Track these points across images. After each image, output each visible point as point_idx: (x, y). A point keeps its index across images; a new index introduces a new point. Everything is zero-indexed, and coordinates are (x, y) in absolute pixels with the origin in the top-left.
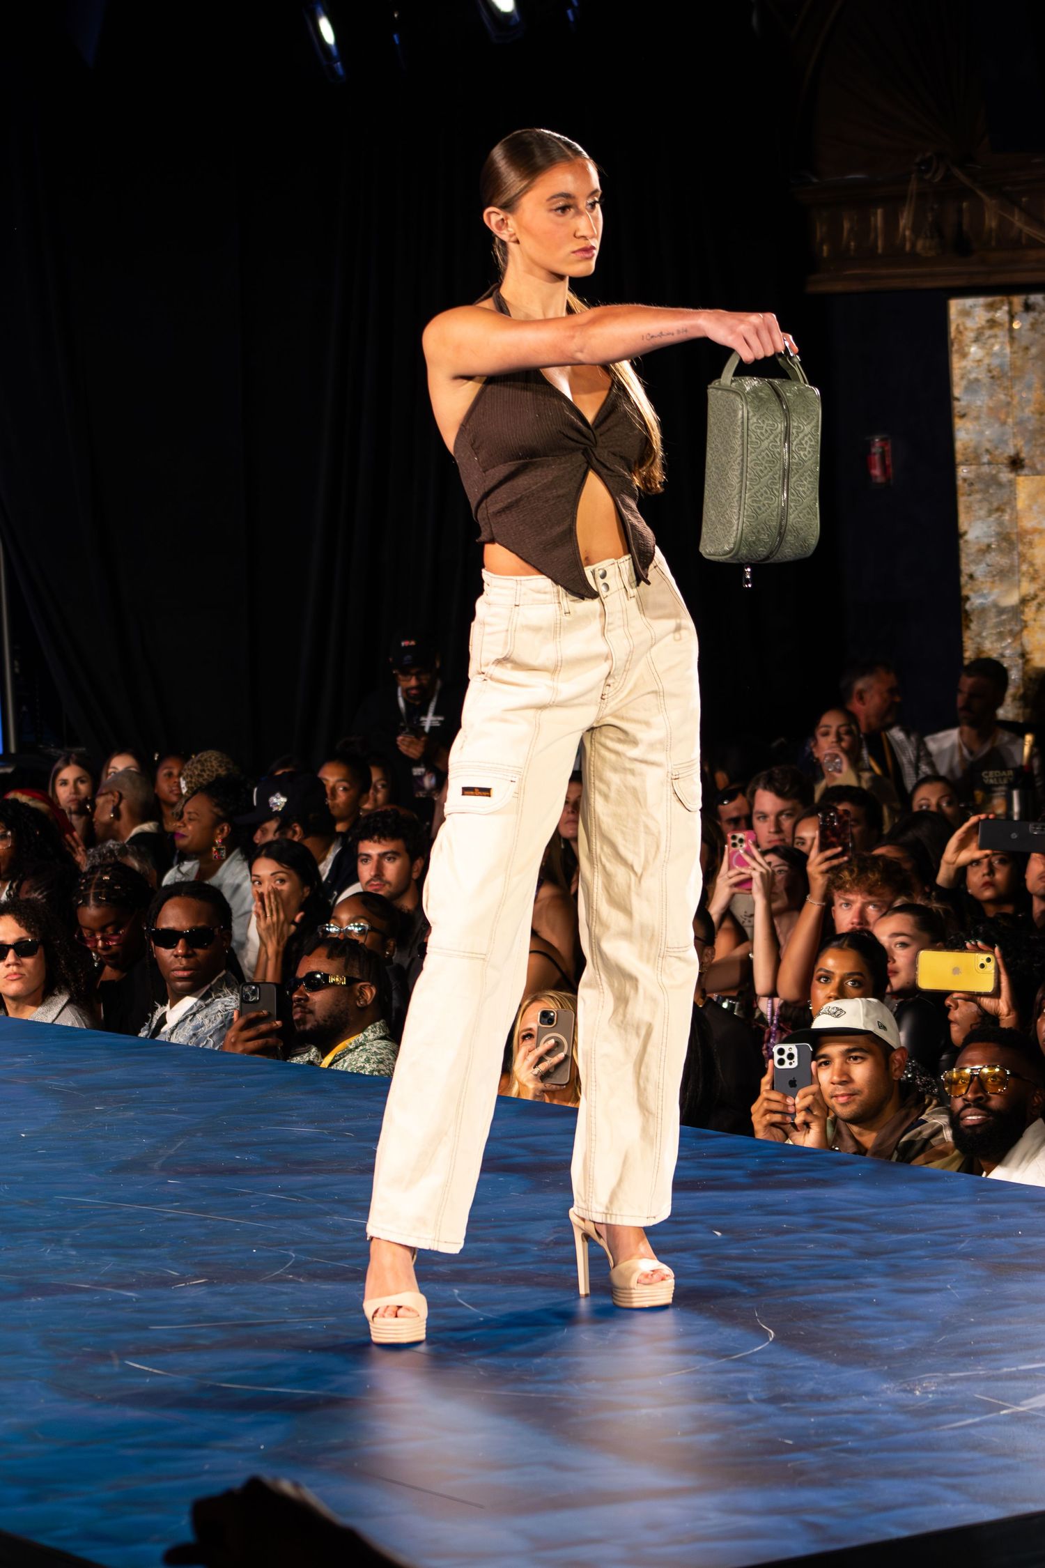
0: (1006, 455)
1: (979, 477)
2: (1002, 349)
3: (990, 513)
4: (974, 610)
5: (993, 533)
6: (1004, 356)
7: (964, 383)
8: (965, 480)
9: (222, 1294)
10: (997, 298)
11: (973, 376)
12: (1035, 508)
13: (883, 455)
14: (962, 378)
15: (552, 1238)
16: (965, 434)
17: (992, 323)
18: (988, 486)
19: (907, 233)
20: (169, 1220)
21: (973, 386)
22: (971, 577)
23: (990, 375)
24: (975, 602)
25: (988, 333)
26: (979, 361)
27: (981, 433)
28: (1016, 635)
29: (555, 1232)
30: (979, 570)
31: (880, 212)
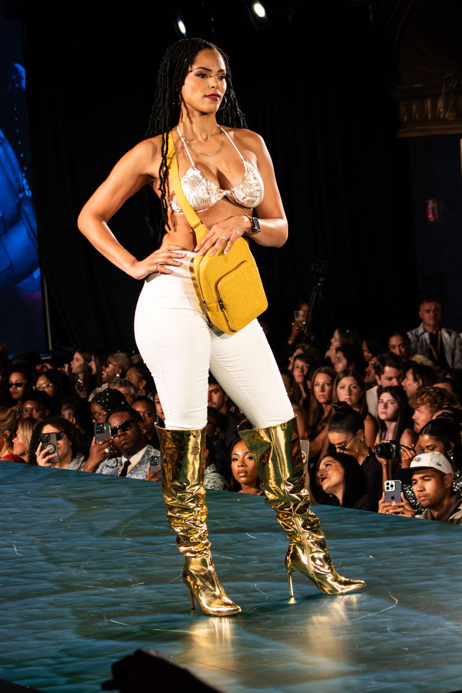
9: (151, 589)
13: (433, 209)
19: (441, 110)
20: (127, 556)
31: (429, 101)
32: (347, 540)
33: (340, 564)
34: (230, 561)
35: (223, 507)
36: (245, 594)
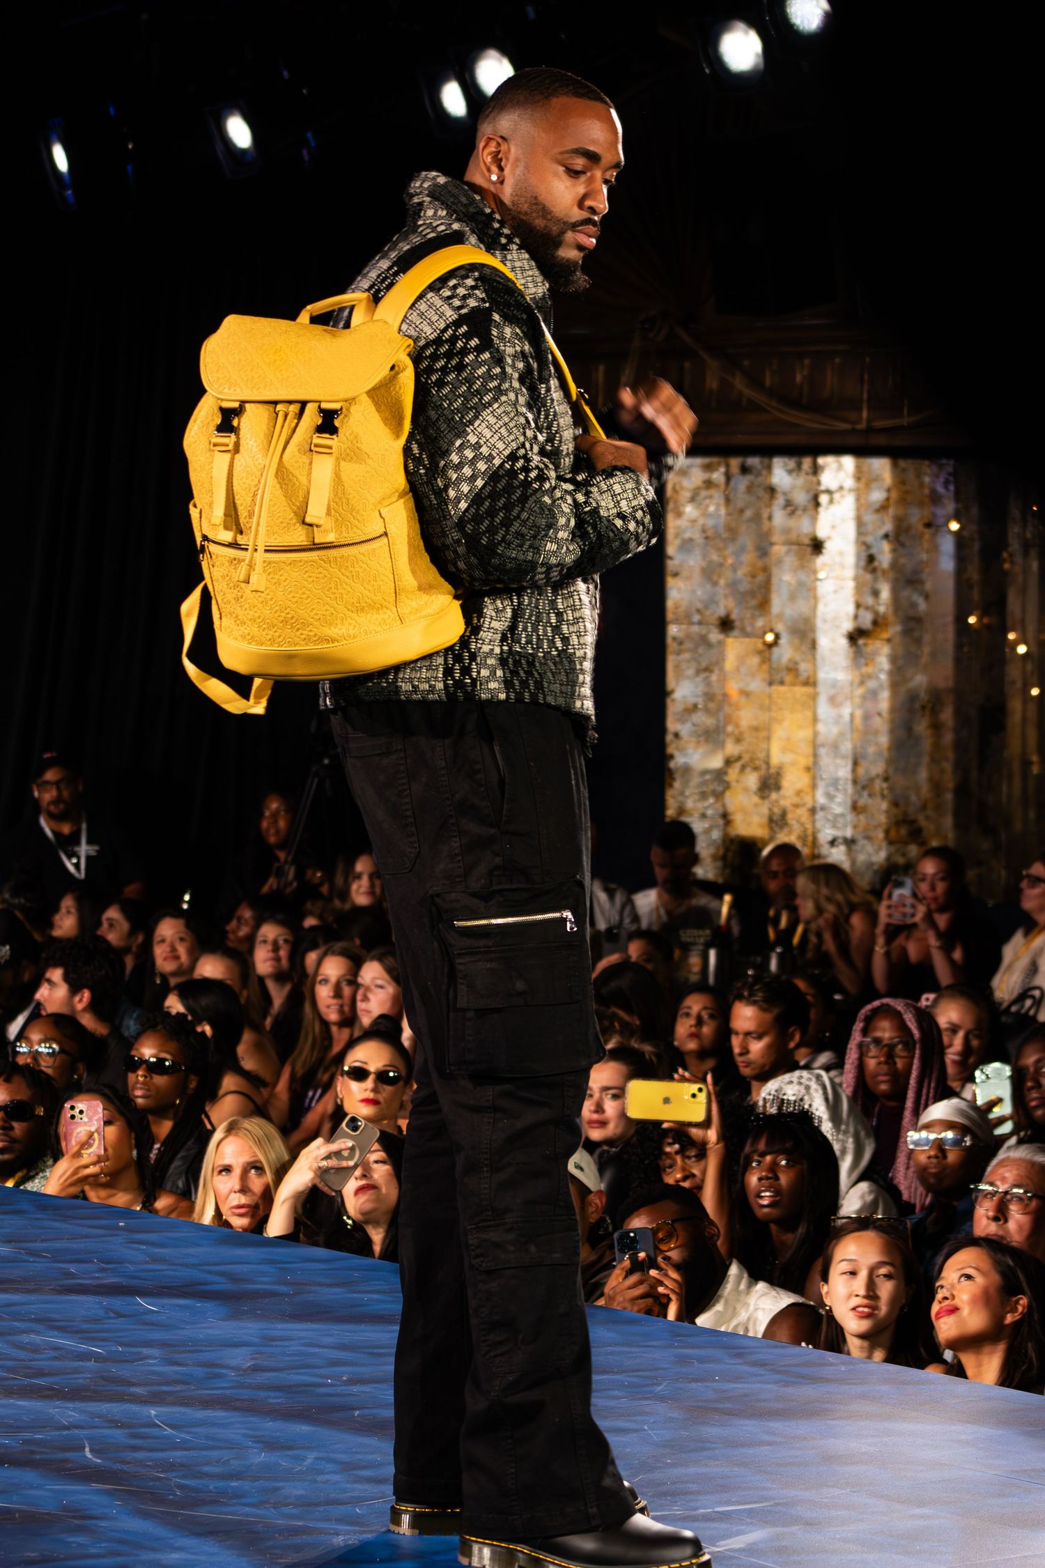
0: (716, 615)
1: (689, 636)
2: (717, 509)
3: (698, 672)
4: (677, 769)
5: (700, 693)
6: (719, 516)
7: (677, 542)
8: (674, 639)
10: (715, 460)
11: (687, 535)
12: (743, 670)
14: (677, 536)
15: (249, 1364)
16: (678, 593)
17: (709, 484)
18: (697, 647)
21: (687, 545)
22: (677, 735)
23: (704, 535)
24: (679, 760)
25: (703, 493)
26: (694, 521)
27: (694, 592)
28: (719, 796)
29: (252, 1359)
30: (685, 729)
31: (601, 368)
32: (363, 1327)
33: (345, 1378)
34: (98, 1358)
35: (86, 1237)
36: (127, 1431)
